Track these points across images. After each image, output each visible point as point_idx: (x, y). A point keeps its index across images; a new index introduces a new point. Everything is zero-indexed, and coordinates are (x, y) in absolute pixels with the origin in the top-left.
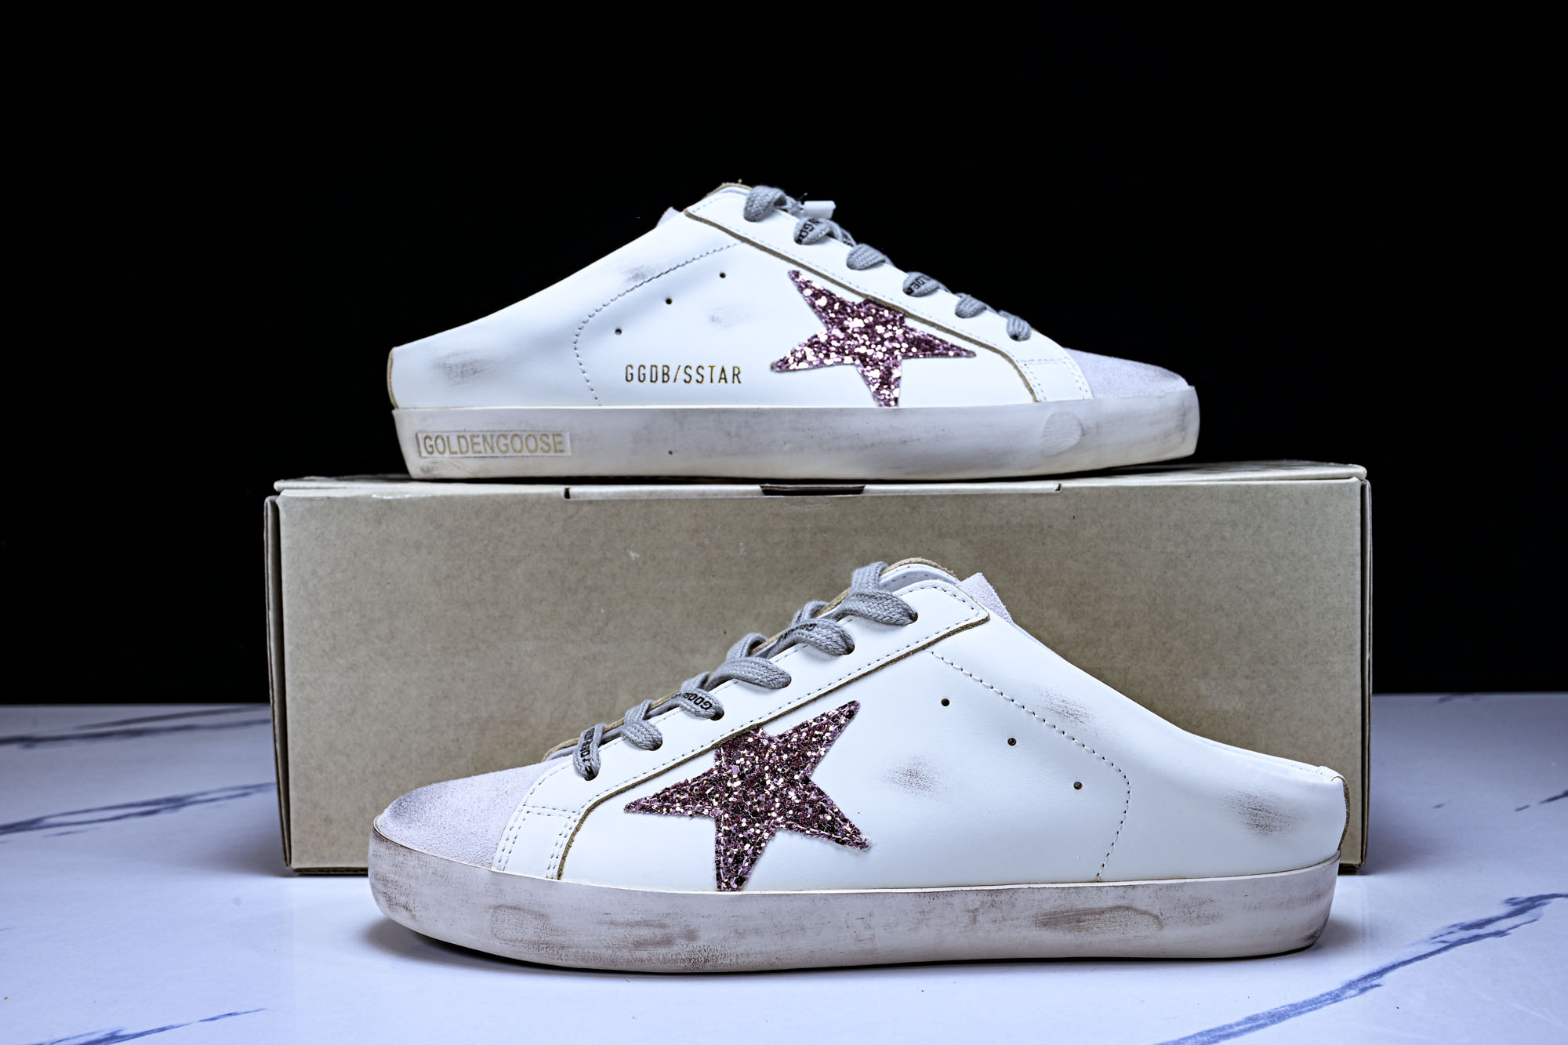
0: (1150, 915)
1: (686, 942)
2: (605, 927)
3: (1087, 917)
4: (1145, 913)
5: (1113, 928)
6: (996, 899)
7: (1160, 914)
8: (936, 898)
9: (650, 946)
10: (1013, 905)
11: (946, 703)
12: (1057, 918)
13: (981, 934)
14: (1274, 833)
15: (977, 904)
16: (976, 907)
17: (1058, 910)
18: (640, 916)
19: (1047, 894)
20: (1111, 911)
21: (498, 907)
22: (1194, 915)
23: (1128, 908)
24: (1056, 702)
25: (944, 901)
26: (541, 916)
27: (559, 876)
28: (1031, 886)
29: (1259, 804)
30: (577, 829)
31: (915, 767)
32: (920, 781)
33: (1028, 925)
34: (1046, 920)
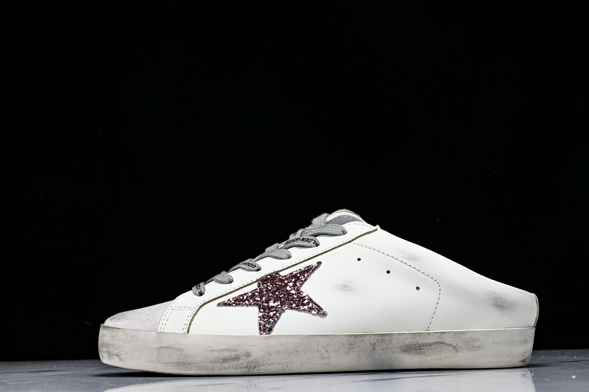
0: (452, 346)
1: (246, 358)
2: (209, 353)
3: (424, 348)
4: (449, 345)
5: (436, 353)
6: (383, 338)
7: (456, 346)
8: (357, 337)
9: (230, 361)
10: (391, 341)
11: (359, 260)
12: (411, 348)
13: (377, 356)
14: (505, 310)
15: (375, 341)
17: (411, 344)
18: (225, 346)
19: (406, 336)
20: (435, 344)
21: (160, 348)
22: (471, 346)
23: (442, 343)
24: (406, 254)
25: (361, 339)
26: (180, 350)
27: (188, 332)
28: (399, 332)
29: (498, 296)
30: (196, 314)
31: (346, 283)
32: (349, 289)
33: (398, 352)
34: (406, 349)
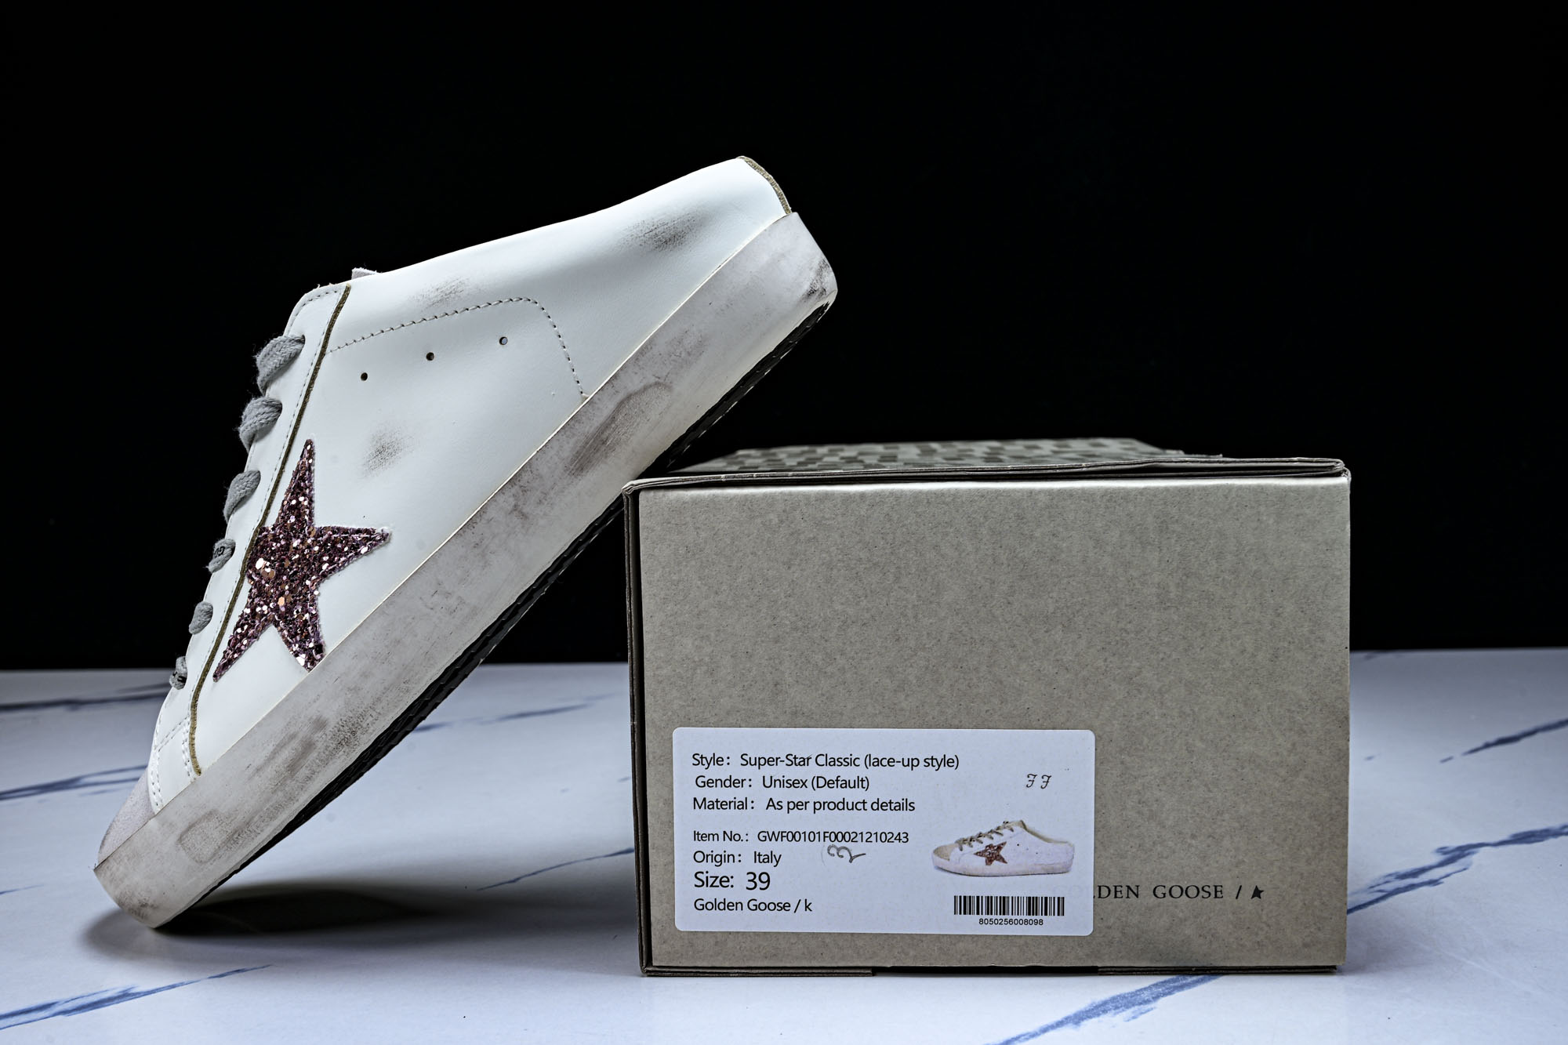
0: (651, 386)
1: (322, 733)
2: (257, 778)
3: (606, 434)
4: (645, 388)
5: (636, 424)
6: (521, 483)
7: (657, 379)
9: (301, 760)
10: (541, 476)
11: (364, 377)
12: (585, 455)
13: (542, 522)
14: (687, 237)
15: (512, 502)
16: (513, 503)
17: (578, 448)
18: (271, 745)
19: (556, 444)
20: (618, 411)
21: (180, 839)
22: (683, 355)
23: (629, 397)
24: (432, 295)
25: (483, 521)
26: (210, 815)
27: (199, 772)
28: (539, 449)
29: (651, 224)
30: (193, 728)
31: (379, 445)
32: (390, 451)
33: (570, 482)
34: (578, 465)
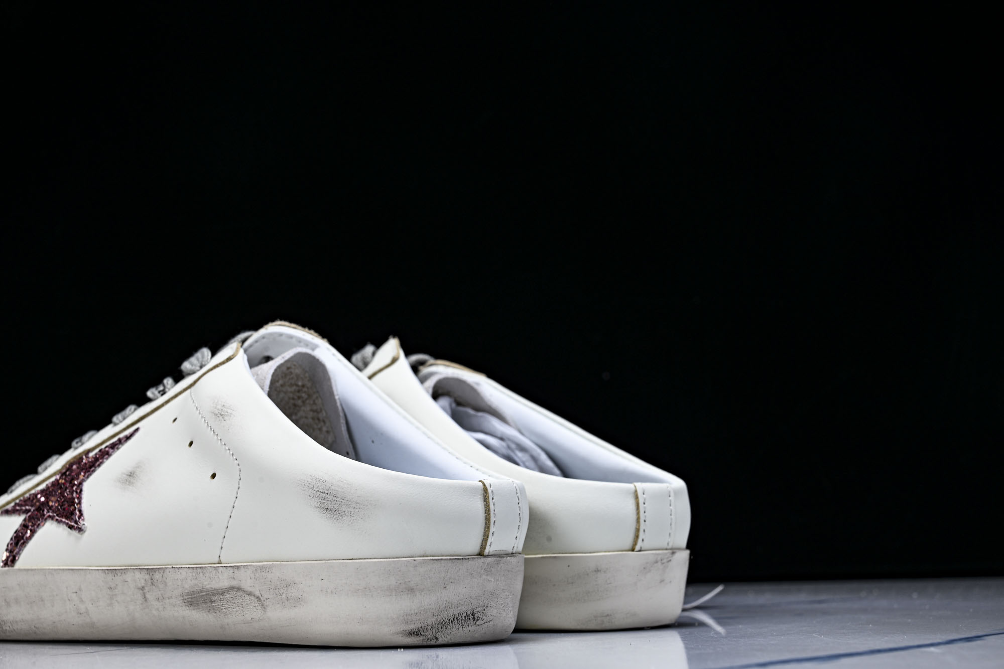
0: (254, 596)
3: (216, 598)
4: (250, 594)
5: (235, 609)
6: (153, 577)
7: (260, 595)
10: (166, 584)
12: (197, 598)
13: (155, 613)
16: (143, 585)
19: (184, 573)
20: (229, 591)
22: (284, 596)
23: (239, 589)
25: (122, 578)
31: (134, 469)
33: (181, 605)
34: (190, 599)
